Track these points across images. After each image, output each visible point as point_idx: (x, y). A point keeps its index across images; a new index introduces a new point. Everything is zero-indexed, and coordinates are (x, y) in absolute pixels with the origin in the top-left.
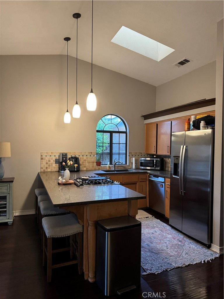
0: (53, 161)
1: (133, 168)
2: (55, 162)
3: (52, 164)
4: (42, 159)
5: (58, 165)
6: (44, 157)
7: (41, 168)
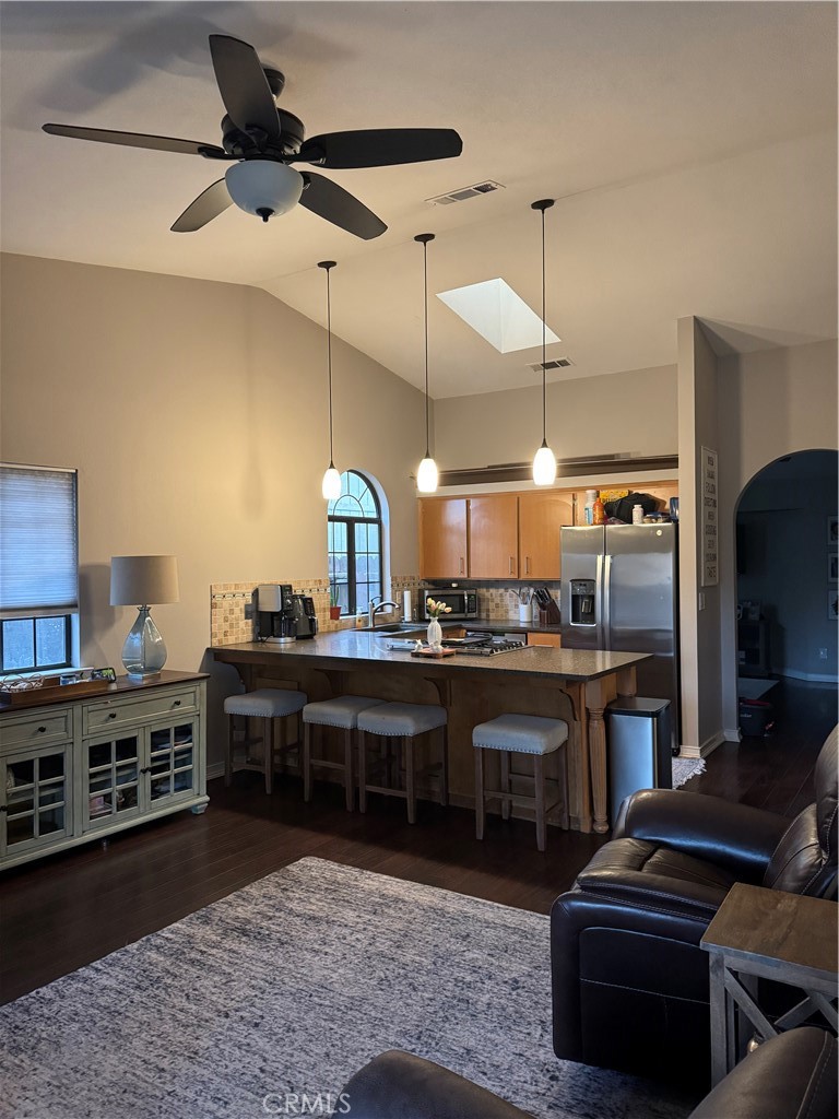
0: (239, 613)
1: (406, 620)
2: (243, 615)
3: (237, 619)
4: (213, 606)
5: (250, 621)
6: (218, 599)
7: (212, 635)
